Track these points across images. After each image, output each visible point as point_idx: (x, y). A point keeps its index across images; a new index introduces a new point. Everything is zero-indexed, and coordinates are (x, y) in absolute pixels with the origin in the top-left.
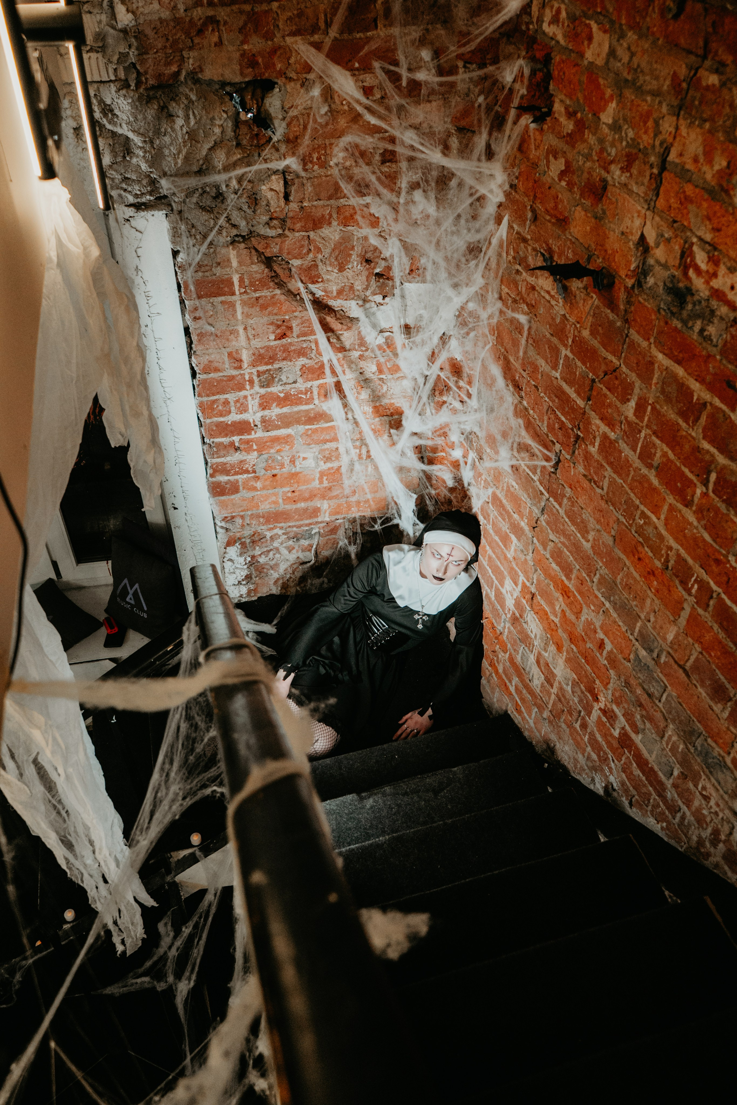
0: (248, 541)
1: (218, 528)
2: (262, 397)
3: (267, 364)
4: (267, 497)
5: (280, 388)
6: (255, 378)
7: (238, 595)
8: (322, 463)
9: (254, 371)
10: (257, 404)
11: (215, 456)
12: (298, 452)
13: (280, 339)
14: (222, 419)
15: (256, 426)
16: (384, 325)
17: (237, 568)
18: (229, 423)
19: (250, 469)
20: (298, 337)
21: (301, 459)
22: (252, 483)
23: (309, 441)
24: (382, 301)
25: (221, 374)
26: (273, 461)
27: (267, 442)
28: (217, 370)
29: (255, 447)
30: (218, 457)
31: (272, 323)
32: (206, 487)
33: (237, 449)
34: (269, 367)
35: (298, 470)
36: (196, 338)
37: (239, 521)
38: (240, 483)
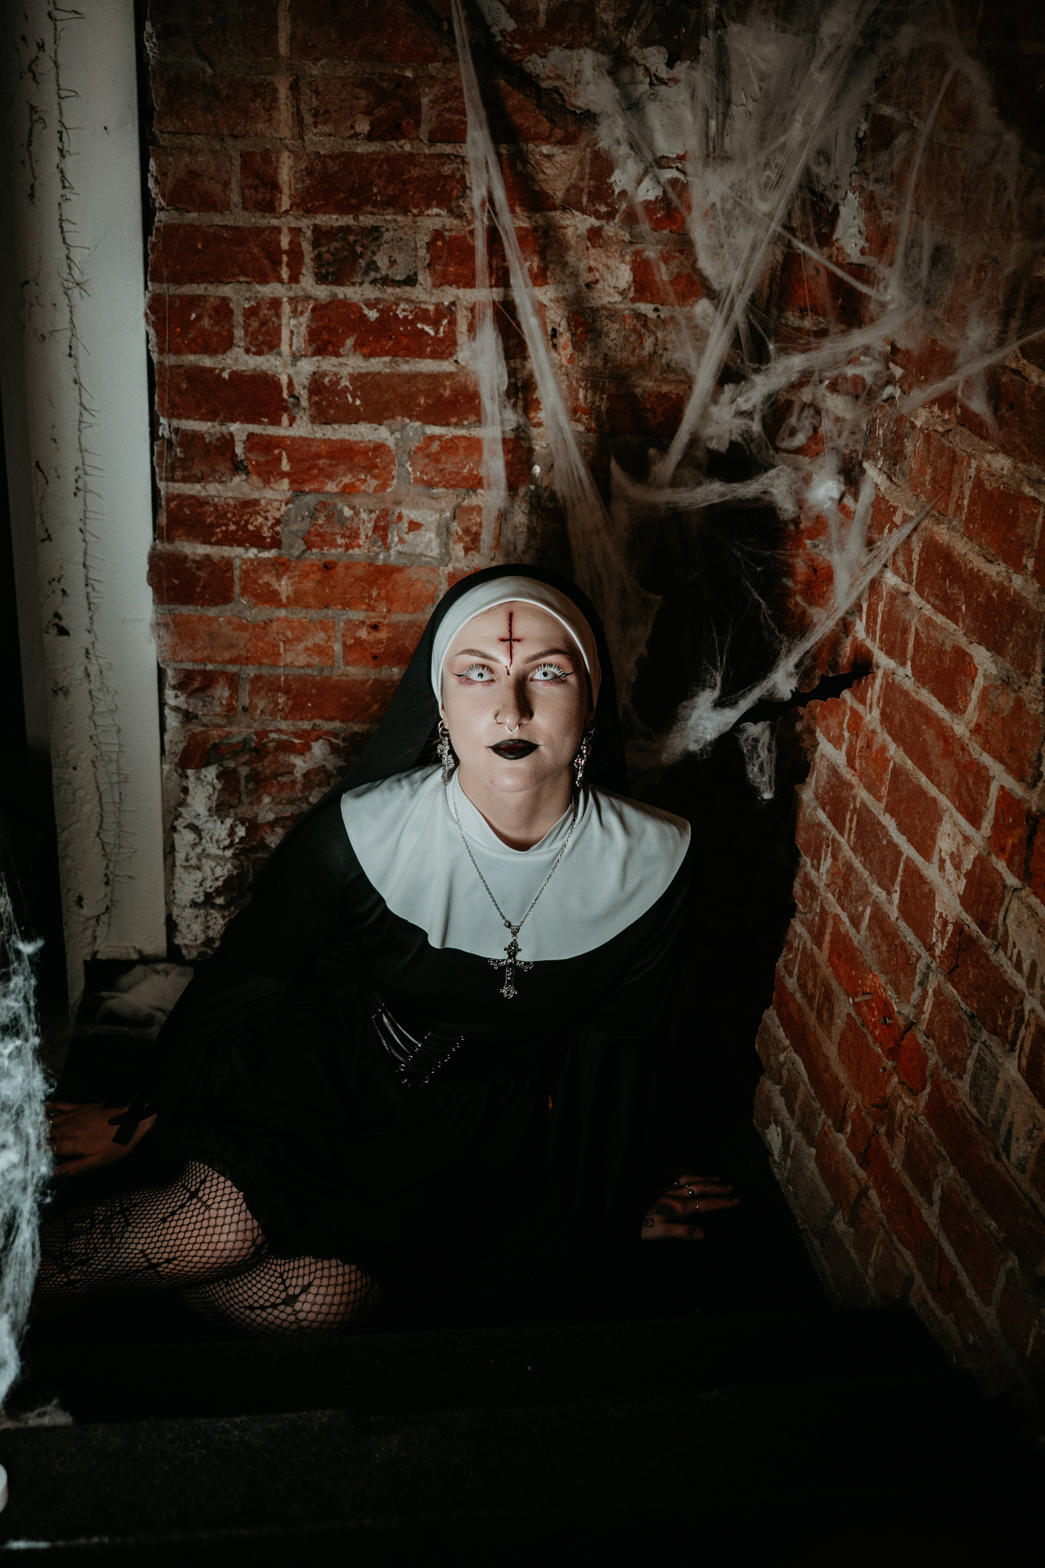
0: (244, 771)
1: (167, 711)
2: (320, 310)
3: (342, 210)
4: (304, 630)
5: (370, 292)
6: (306, 247)
7: (201, 938)
8: (458, 549)
9: (305, 224)
10: (303, 330)
11: (179, 474)
12: (398, 503)
13: (382, 138)
14: (207, 362)
15: (292, 395)
16: (664, 145)
17: (208, 856)
18: (225, 375)
19: (266, 533)
20: (433, 140)
21: (405, 525)
22: (266, 578)
23: (431, 474)
24: (664, 73)
25: (218, 219)
26: (329, 518)
27: (318, 456)
28: (209, 204)
29: (285, 466)
30: (185, 480)
31: (366, 84)
32: (146, 568)
33: (237, 467)
34: (347, 220)
35: (393, 558)
36: (163, 91)
37: (222, 692)
38: (237, 573)
